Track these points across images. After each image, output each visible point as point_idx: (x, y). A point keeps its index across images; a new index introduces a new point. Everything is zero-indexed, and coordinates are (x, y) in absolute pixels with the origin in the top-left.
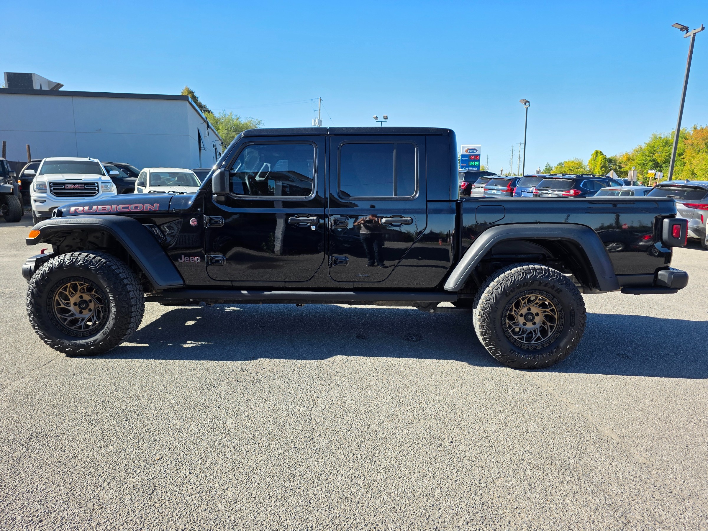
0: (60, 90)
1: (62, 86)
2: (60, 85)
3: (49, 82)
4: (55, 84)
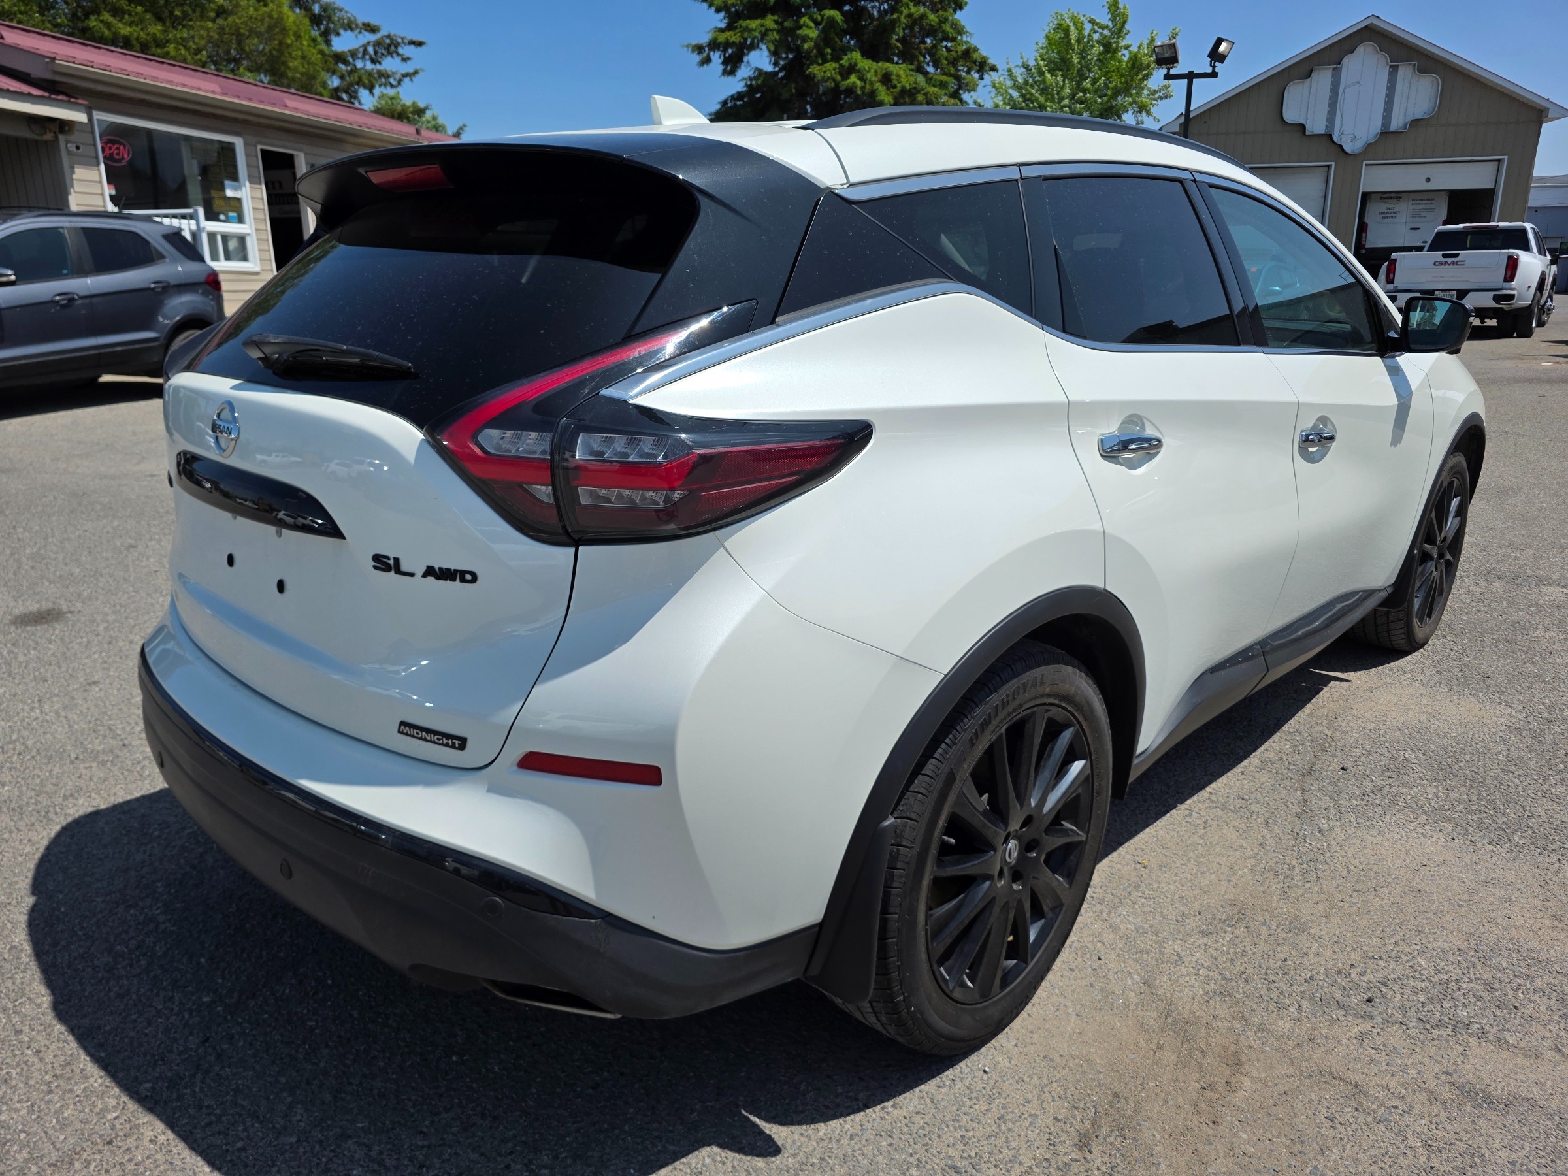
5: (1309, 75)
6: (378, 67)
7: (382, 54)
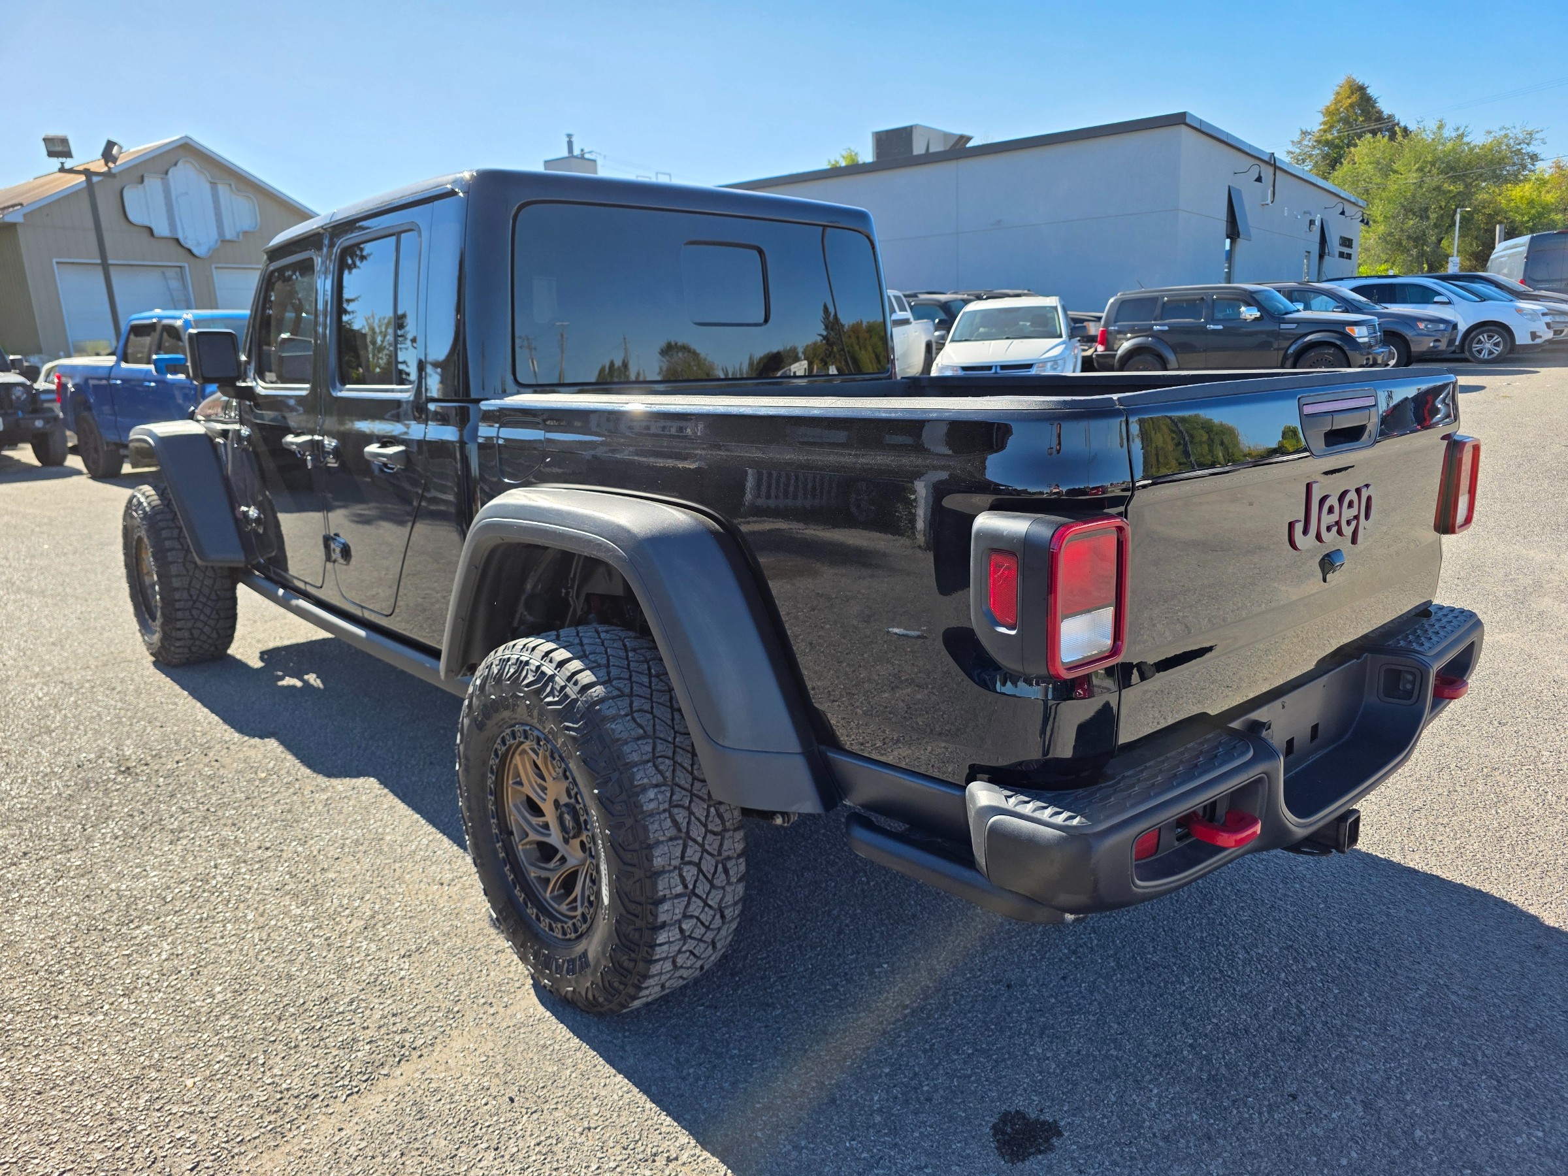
0: (968, 145)
1: (969, 139)
2: (966, 139)
3: (947, 135)
4: (956, 139)
5: (142, 180)
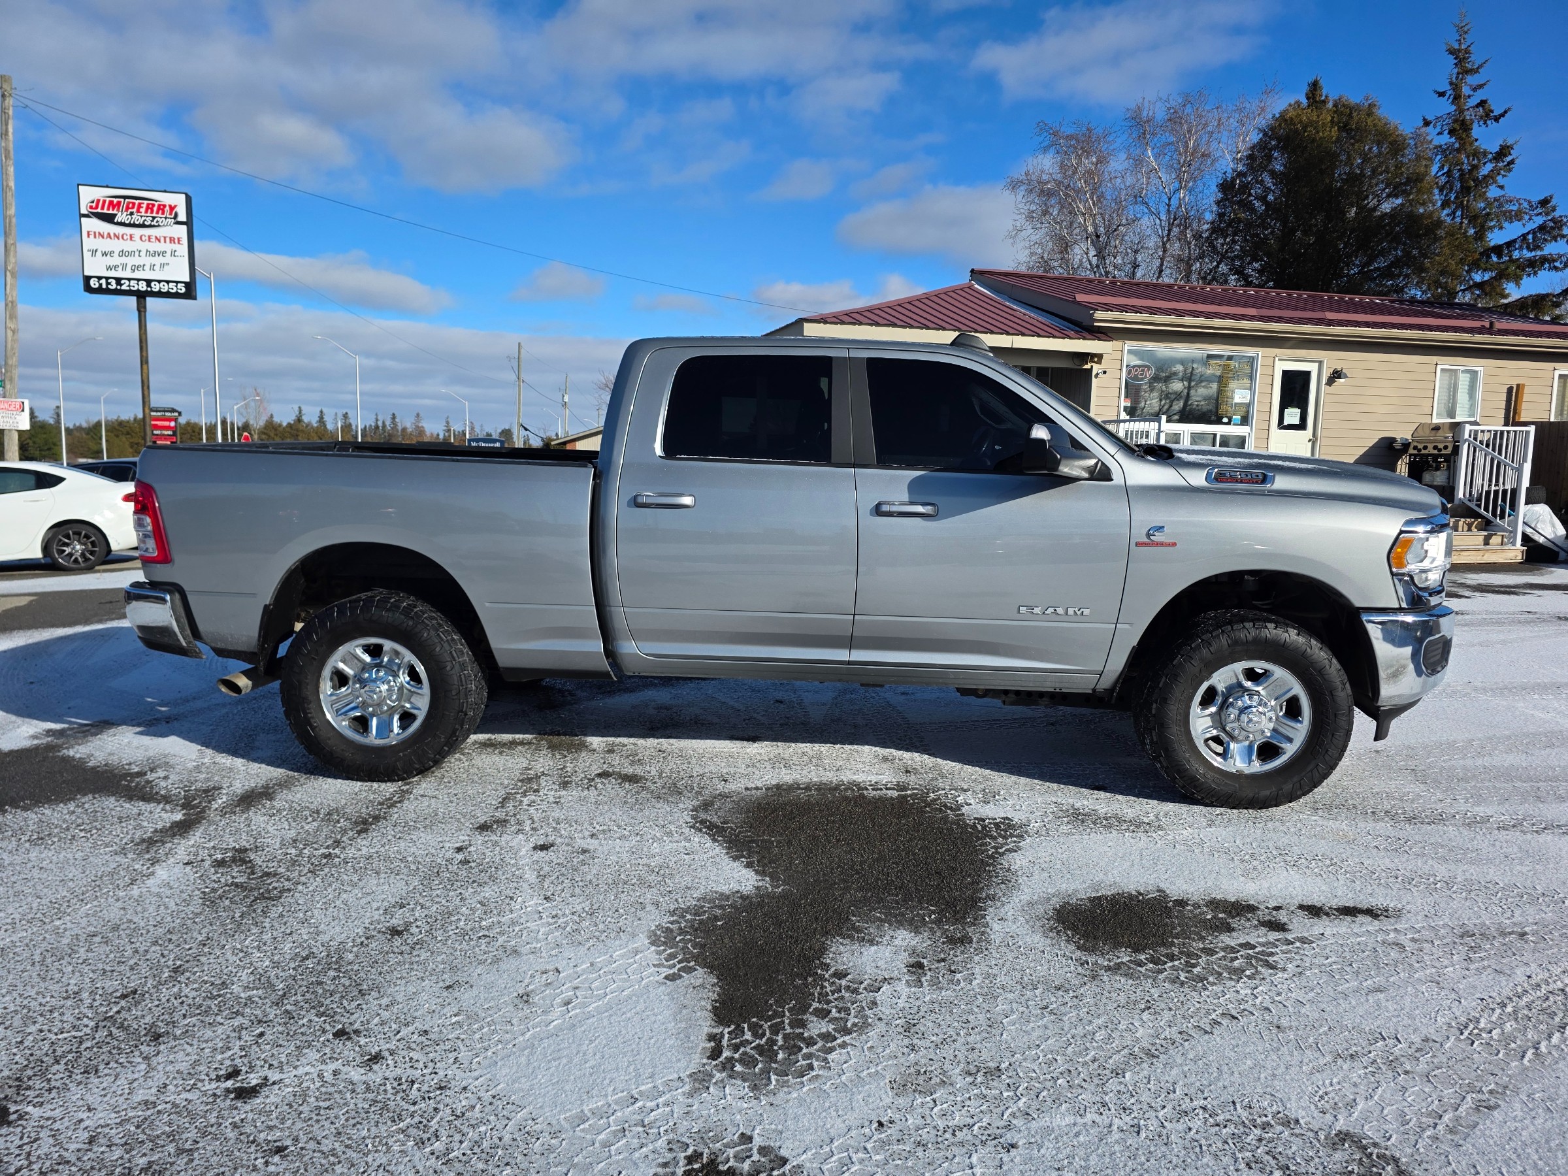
6: (1539, 253)
7: (1546, 240)
